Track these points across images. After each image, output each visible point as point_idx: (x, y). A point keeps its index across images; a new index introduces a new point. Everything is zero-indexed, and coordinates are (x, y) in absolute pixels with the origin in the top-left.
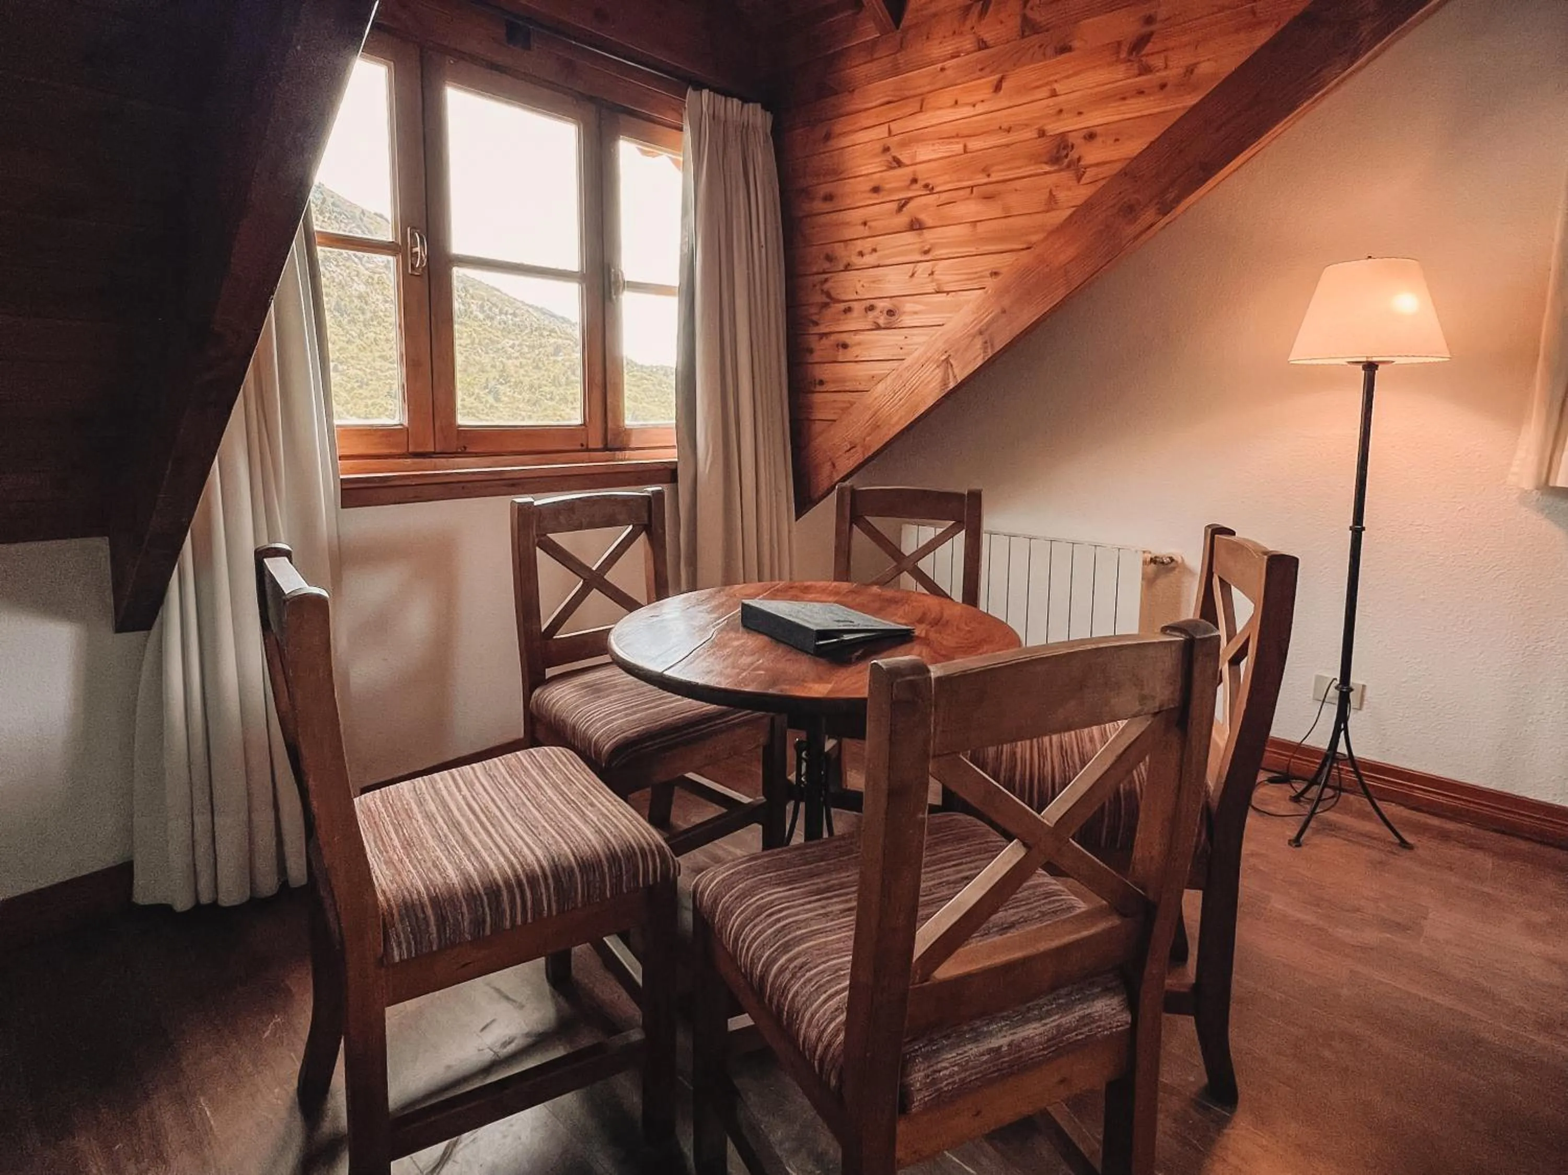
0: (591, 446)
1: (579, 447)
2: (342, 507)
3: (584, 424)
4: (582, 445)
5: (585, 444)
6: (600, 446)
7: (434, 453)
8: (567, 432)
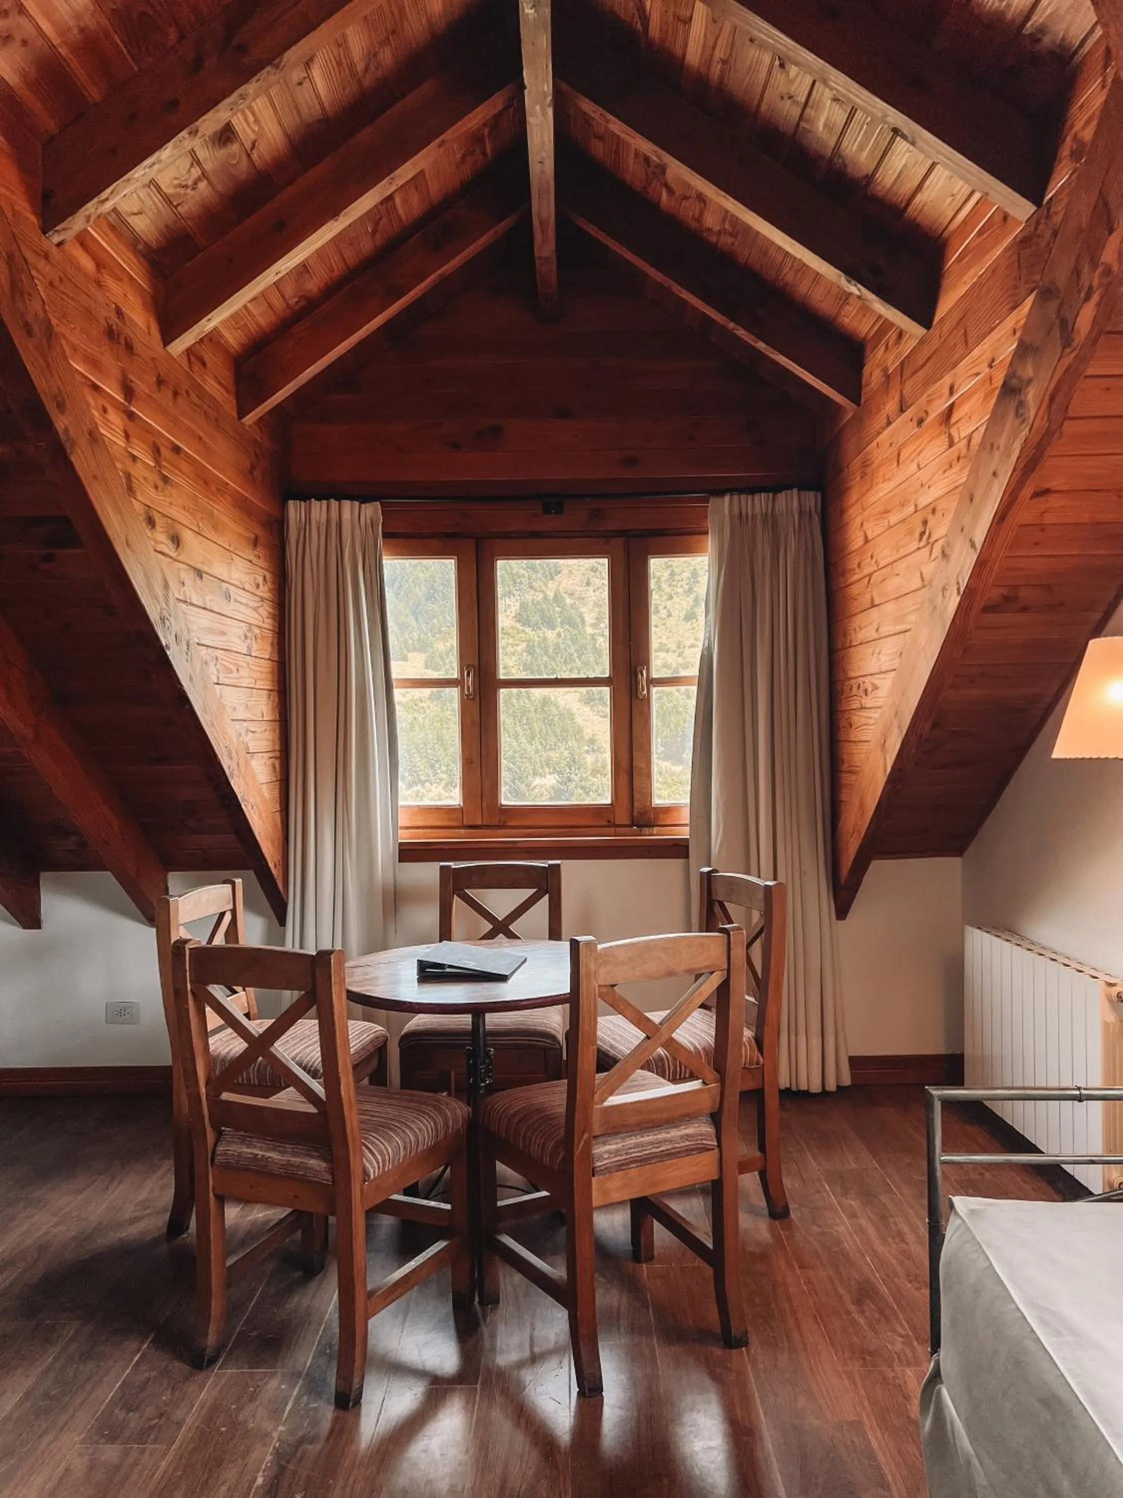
0: (617, 823)
1: (607, 823)
2: (400, 861)
3: (612, 804)
4: (609, 821)
5: (612, 820)
6: (628, 822)
7: (483, 826)
8: (597, 811)
